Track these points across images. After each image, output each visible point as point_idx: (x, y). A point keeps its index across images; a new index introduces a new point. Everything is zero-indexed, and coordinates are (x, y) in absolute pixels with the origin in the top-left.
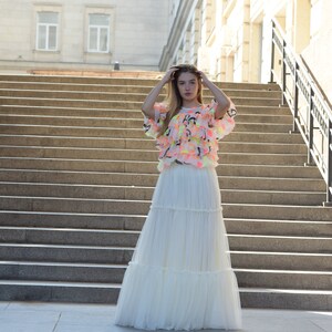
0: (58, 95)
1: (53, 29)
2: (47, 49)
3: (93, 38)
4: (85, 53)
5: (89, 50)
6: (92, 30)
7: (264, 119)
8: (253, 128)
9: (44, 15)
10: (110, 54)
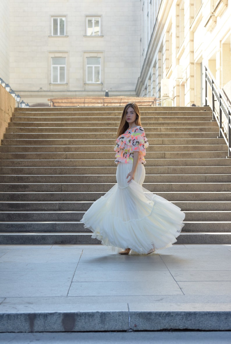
0: (72, 120)
1: (62, 69)
2: (59, 82)
3: (90, 73)
4: (85, 84)
5: (87, 82)
6: (88, 67)
7: (201, 130)
8: (195, 135)
9: (56, 60)
10: (102, 84)
